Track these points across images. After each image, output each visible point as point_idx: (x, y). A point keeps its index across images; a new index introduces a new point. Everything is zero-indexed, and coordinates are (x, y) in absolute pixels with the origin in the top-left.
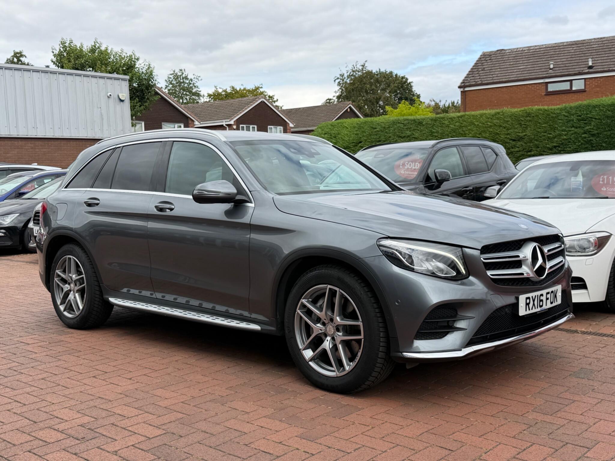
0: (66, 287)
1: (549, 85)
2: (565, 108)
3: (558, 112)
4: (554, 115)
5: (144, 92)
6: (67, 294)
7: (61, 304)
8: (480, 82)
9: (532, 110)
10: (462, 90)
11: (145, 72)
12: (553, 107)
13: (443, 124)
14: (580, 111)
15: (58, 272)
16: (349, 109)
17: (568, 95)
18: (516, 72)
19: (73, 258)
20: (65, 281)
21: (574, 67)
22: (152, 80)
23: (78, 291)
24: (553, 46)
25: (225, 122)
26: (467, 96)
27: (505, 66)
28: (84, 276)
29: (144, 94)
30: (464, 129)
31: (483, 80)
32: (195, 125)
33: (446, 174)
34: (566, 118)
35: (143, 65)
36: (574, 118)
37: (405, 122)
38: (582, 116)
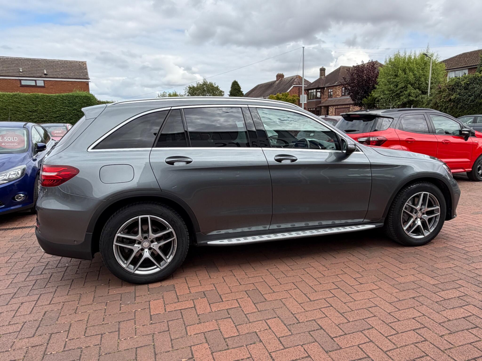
0: (136, 248)
1: (22, 81)
15: (120, 235)
17: (35, 88)
19: (151, 217)
21: (35, 73)
23: (160, 247)
28: (172, 230)
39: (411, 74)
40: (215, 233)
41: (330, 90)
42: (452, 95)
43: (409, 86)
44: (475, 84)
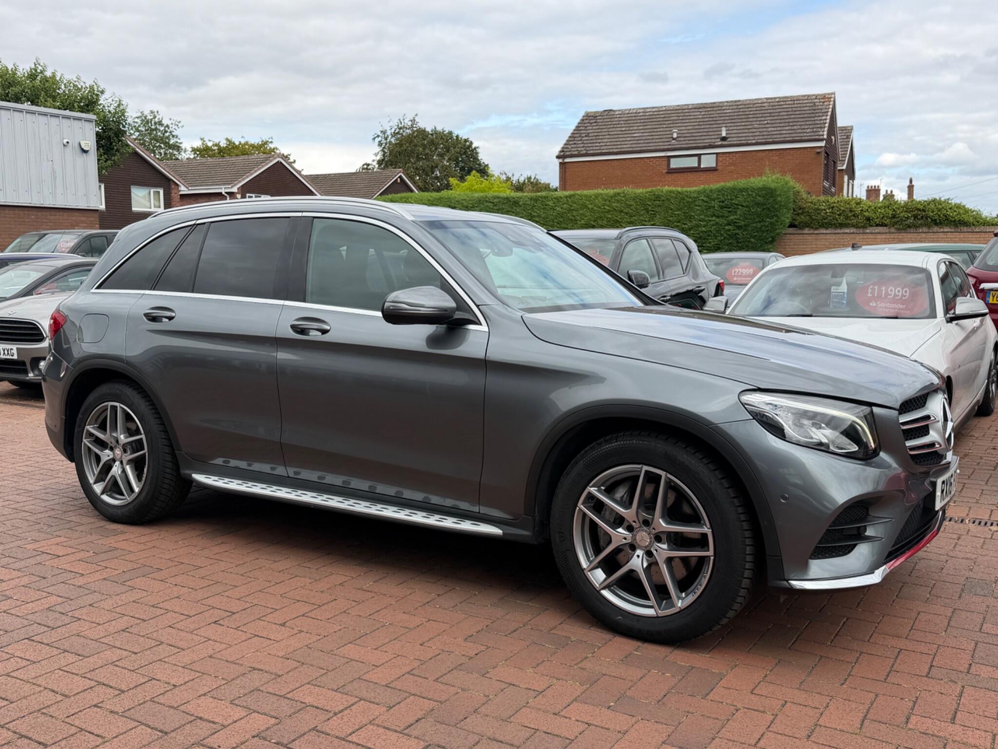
0: (106, 455)
1: (672, 160)
2: (704, 191)
3: (695, 196)
4: (690, 200)
5: (112, 140)
6: (108, 467)
7: (95, 483)
8: (585, 152)
9: (662, 192)
10: (561, 160)
11: (114, 111)
12: (689, 189)
13: (546, 205)
14: (723, 195)
15: (89, 428)
16: (399, 179)
17: (695, 174)
18: (630, 140)
19: (121, 407)
20: (102, 444)
21: (703, 138)
22: (124, 123)
23: (130, 462)
24: (675, 108)
25: (225, 188)
26: (567, 170)
27: (616, 133)
28: (143, 436)
29: (111, 144)
30: (575, 213)
31: (587, 149)
32: (180, 191)
33: (643, 277)
34: (706, 204)
35: (110, 100)
36: (716, 204)
37: (495, 200)
38: (726, 202)
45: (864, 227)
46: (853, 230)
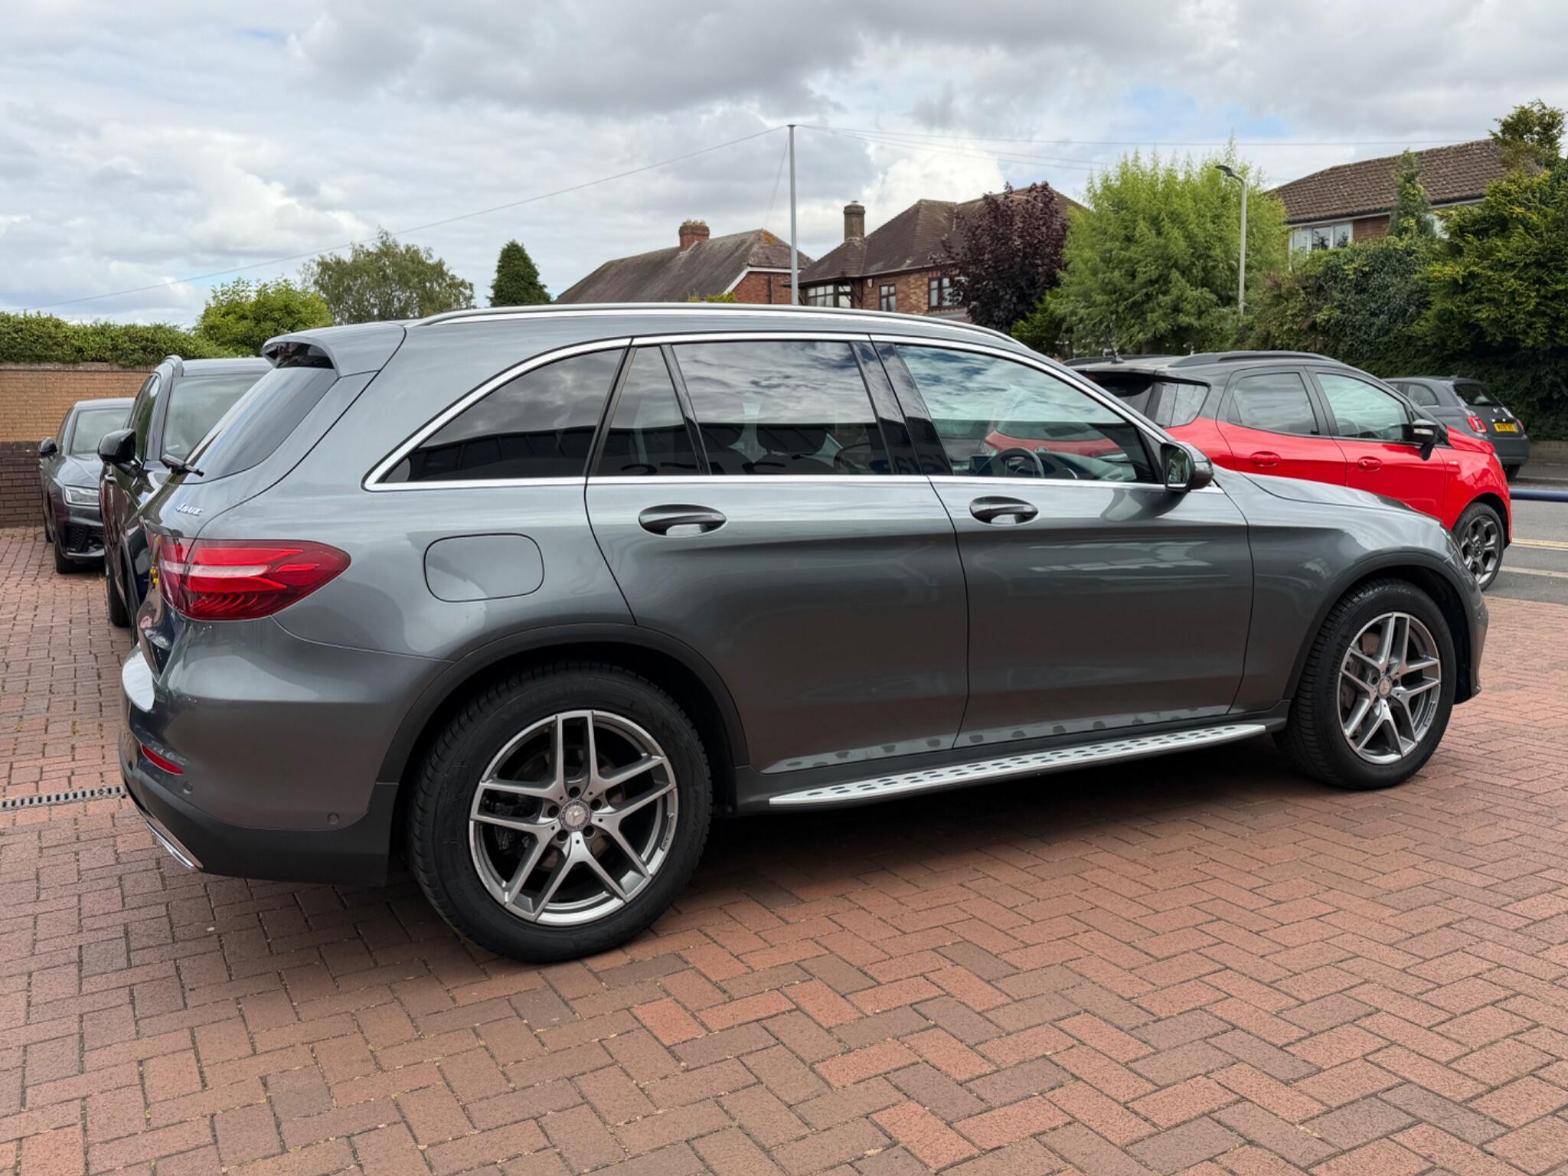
0: (547, 828)
15: (491, 785)
23: (624, 820)
28: (663, 760)
39: (1176, 233)
40: (782, 766)
41: (884, 290)
42: (1320, 310)
43: (1175, 275)
44: (1387, 273)
45: (75, 362)
46: (58, 366)
